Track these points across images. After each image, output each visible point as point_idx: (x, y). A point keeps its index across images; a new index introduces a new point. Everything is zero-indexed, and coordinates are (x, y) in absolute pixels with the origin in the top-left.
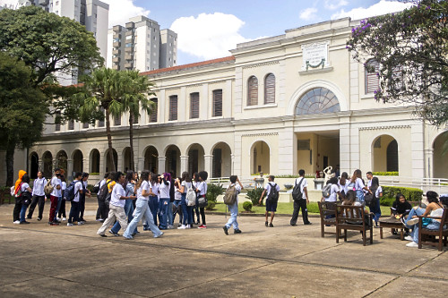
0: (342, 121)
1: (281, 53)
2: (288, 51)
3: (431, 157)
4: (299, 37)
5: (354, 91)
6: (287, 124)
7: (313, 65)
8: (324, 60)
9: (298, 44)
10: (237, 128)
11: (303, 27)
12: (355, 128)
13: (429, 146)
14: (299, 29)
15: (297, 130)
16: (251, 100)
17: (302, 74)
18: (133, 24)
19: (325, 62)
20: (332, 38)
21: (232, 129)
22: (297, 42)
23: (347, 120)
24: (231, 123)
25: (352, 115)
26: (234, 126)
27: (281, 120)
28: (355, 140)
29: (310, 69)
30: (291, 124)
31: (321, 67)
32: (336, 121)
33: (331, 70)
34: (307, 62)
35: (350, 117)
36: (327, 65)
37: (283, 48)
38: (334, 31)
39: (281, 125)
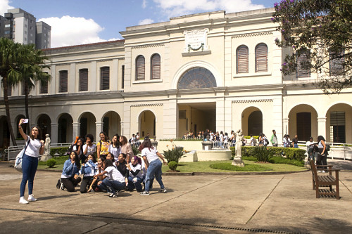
0: (218, 95)
1: (166, 37)
2: (172, 36)
3: (287, 124)
4: (182, 25)
5: (228, 70)
6: (171, 97)
7: (194, 48)
8: (203, 44)
9: (181, 31)
10: (126, 99)
11: (185, 17)
12: (229, 100)
13: (286, 116)
14: (183, 17)
15: (180, 102)
16: (139, 75)
17: (184, 55)
18: (12, 14)
19: (204, 46)
20: (211, 27)
21: (121, 100)
22: (181, 28)
23: (222, 94)
24: (120, 95)
25: (227, 91)
26: (123, 98)
27: (166, 93)
28: (228, 111)
29: (191, 51)
30: (175, 97)
31: (200, 50)
32: (213, 95)
33: (209, 53)
34: (189, 46)
35: (224, 92)
36: (205, 49)
37: (168, 33)
38: (212, 21)
39: (166, 98)
